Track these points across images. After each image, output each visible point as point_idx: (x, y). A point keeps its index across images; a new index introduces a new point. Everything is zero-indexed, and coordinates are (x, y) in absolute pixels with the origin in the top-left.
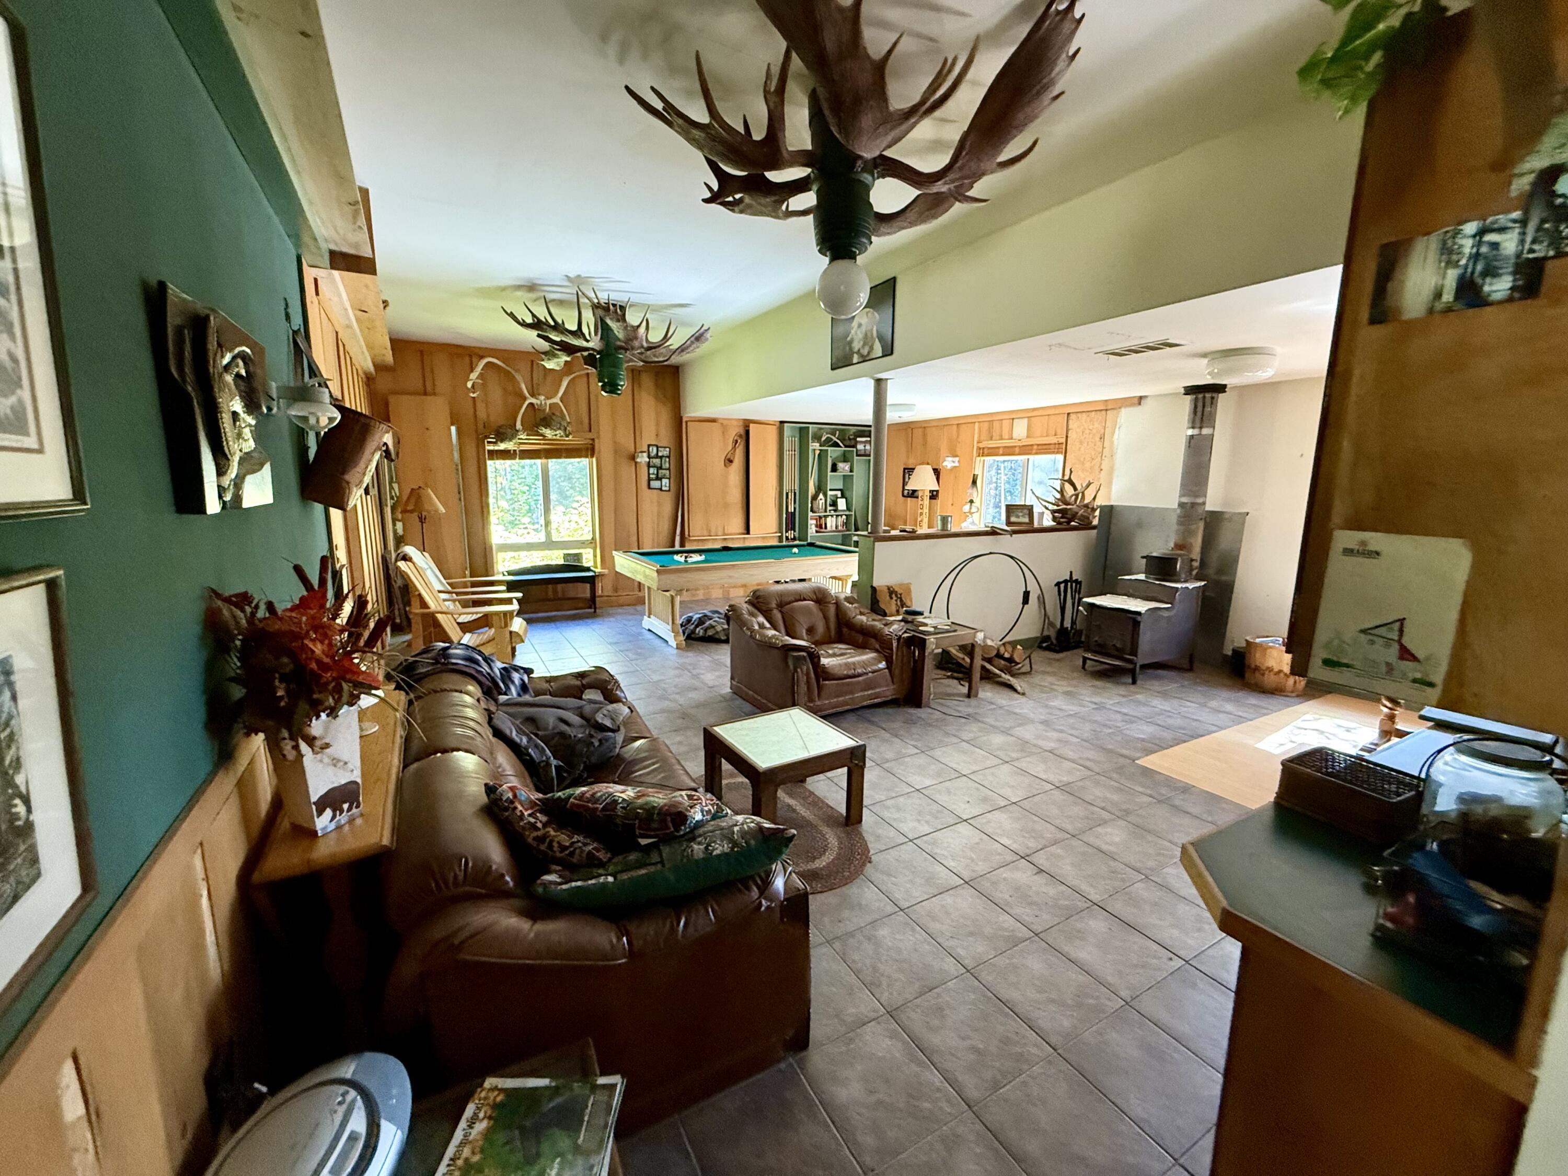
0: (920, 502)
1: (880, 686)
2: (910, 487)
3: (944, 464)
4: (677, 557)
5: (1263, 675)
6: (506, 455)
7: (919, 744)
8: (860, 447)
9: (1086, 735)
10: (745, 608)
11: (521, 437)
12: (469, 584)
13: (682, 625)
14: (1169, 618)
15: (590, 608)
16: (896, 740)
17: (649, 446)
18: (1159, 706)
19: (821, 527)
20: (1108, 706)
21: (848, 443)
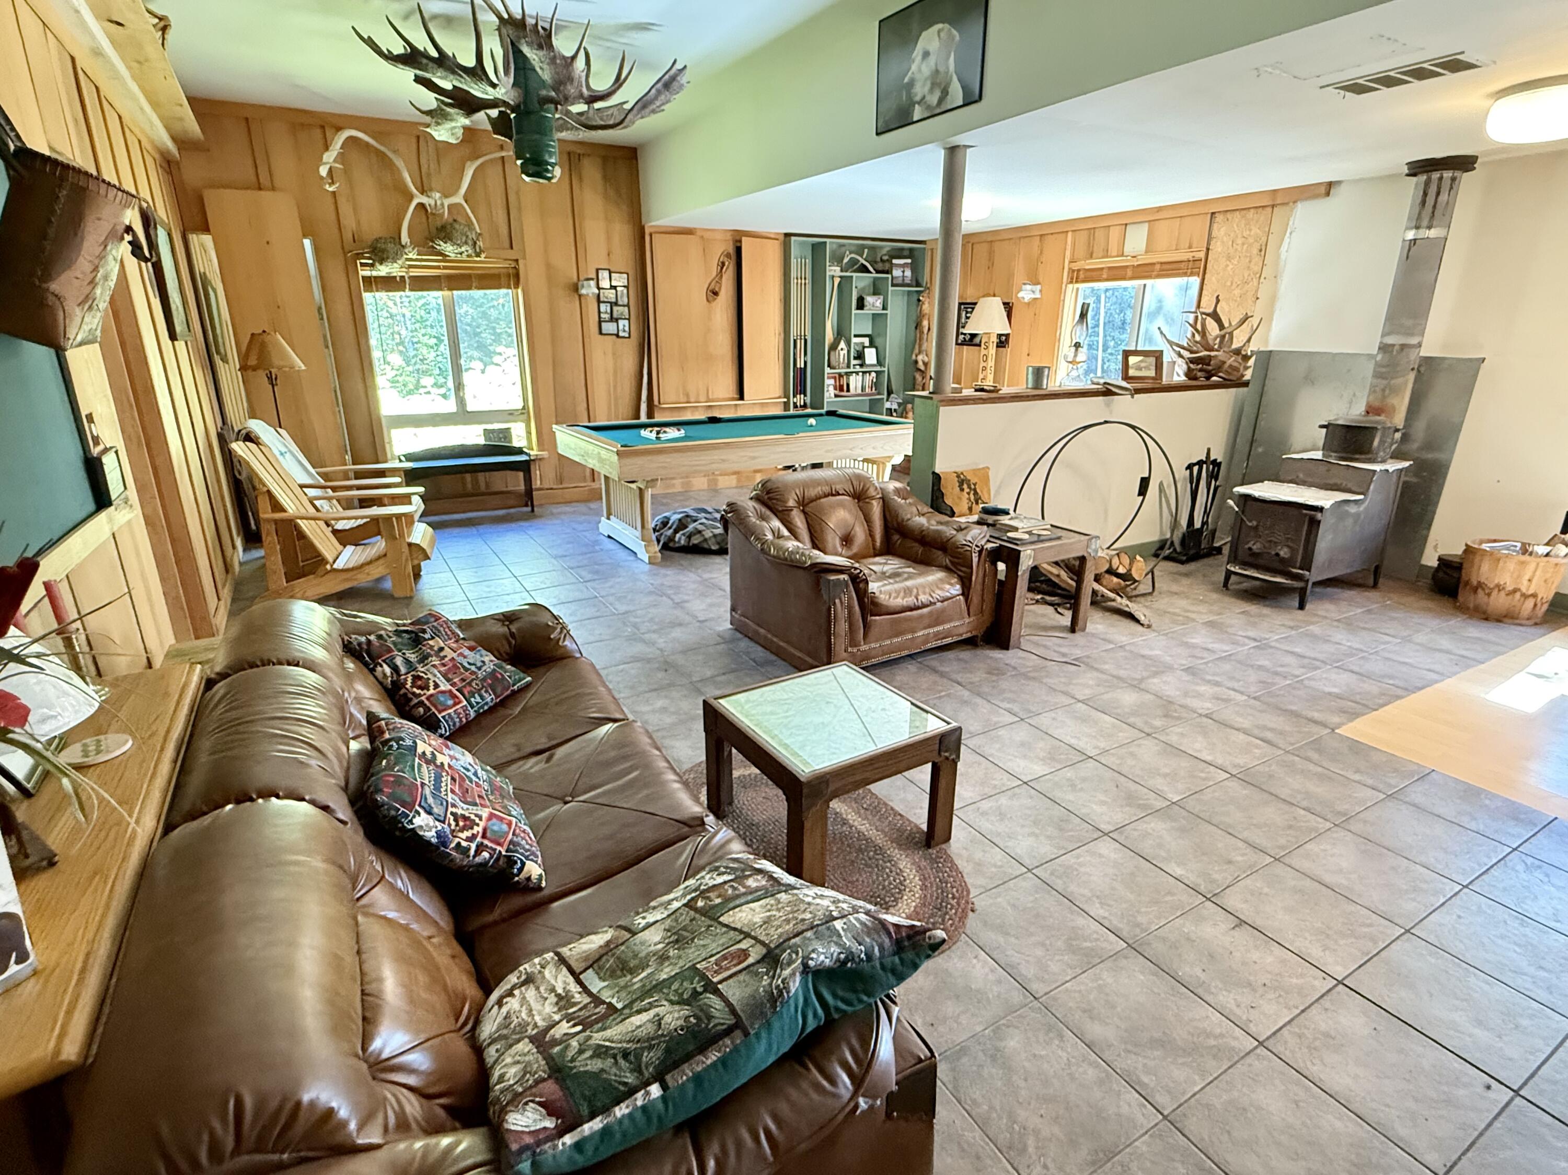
0: (983, 352)
1: (950, 621)
2: (968, 330)
3: (1020, 295)
4: (645, 433)
5: (1489, 595)
6: (390, 284)
7: (1015, 708)
8: (897, 273)
9: (1253, 689)
10: (750, 507)
11: (411, 256)
12: (352, 475)
13: (655, 530)
14: (1358, 515)
15: (526, 505)
16: (979, 700)
17: (597, 270)
18: (1344, 642)
19: (841, 389)
20: (1273, 644)
21: (880, 266)
